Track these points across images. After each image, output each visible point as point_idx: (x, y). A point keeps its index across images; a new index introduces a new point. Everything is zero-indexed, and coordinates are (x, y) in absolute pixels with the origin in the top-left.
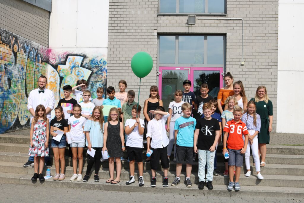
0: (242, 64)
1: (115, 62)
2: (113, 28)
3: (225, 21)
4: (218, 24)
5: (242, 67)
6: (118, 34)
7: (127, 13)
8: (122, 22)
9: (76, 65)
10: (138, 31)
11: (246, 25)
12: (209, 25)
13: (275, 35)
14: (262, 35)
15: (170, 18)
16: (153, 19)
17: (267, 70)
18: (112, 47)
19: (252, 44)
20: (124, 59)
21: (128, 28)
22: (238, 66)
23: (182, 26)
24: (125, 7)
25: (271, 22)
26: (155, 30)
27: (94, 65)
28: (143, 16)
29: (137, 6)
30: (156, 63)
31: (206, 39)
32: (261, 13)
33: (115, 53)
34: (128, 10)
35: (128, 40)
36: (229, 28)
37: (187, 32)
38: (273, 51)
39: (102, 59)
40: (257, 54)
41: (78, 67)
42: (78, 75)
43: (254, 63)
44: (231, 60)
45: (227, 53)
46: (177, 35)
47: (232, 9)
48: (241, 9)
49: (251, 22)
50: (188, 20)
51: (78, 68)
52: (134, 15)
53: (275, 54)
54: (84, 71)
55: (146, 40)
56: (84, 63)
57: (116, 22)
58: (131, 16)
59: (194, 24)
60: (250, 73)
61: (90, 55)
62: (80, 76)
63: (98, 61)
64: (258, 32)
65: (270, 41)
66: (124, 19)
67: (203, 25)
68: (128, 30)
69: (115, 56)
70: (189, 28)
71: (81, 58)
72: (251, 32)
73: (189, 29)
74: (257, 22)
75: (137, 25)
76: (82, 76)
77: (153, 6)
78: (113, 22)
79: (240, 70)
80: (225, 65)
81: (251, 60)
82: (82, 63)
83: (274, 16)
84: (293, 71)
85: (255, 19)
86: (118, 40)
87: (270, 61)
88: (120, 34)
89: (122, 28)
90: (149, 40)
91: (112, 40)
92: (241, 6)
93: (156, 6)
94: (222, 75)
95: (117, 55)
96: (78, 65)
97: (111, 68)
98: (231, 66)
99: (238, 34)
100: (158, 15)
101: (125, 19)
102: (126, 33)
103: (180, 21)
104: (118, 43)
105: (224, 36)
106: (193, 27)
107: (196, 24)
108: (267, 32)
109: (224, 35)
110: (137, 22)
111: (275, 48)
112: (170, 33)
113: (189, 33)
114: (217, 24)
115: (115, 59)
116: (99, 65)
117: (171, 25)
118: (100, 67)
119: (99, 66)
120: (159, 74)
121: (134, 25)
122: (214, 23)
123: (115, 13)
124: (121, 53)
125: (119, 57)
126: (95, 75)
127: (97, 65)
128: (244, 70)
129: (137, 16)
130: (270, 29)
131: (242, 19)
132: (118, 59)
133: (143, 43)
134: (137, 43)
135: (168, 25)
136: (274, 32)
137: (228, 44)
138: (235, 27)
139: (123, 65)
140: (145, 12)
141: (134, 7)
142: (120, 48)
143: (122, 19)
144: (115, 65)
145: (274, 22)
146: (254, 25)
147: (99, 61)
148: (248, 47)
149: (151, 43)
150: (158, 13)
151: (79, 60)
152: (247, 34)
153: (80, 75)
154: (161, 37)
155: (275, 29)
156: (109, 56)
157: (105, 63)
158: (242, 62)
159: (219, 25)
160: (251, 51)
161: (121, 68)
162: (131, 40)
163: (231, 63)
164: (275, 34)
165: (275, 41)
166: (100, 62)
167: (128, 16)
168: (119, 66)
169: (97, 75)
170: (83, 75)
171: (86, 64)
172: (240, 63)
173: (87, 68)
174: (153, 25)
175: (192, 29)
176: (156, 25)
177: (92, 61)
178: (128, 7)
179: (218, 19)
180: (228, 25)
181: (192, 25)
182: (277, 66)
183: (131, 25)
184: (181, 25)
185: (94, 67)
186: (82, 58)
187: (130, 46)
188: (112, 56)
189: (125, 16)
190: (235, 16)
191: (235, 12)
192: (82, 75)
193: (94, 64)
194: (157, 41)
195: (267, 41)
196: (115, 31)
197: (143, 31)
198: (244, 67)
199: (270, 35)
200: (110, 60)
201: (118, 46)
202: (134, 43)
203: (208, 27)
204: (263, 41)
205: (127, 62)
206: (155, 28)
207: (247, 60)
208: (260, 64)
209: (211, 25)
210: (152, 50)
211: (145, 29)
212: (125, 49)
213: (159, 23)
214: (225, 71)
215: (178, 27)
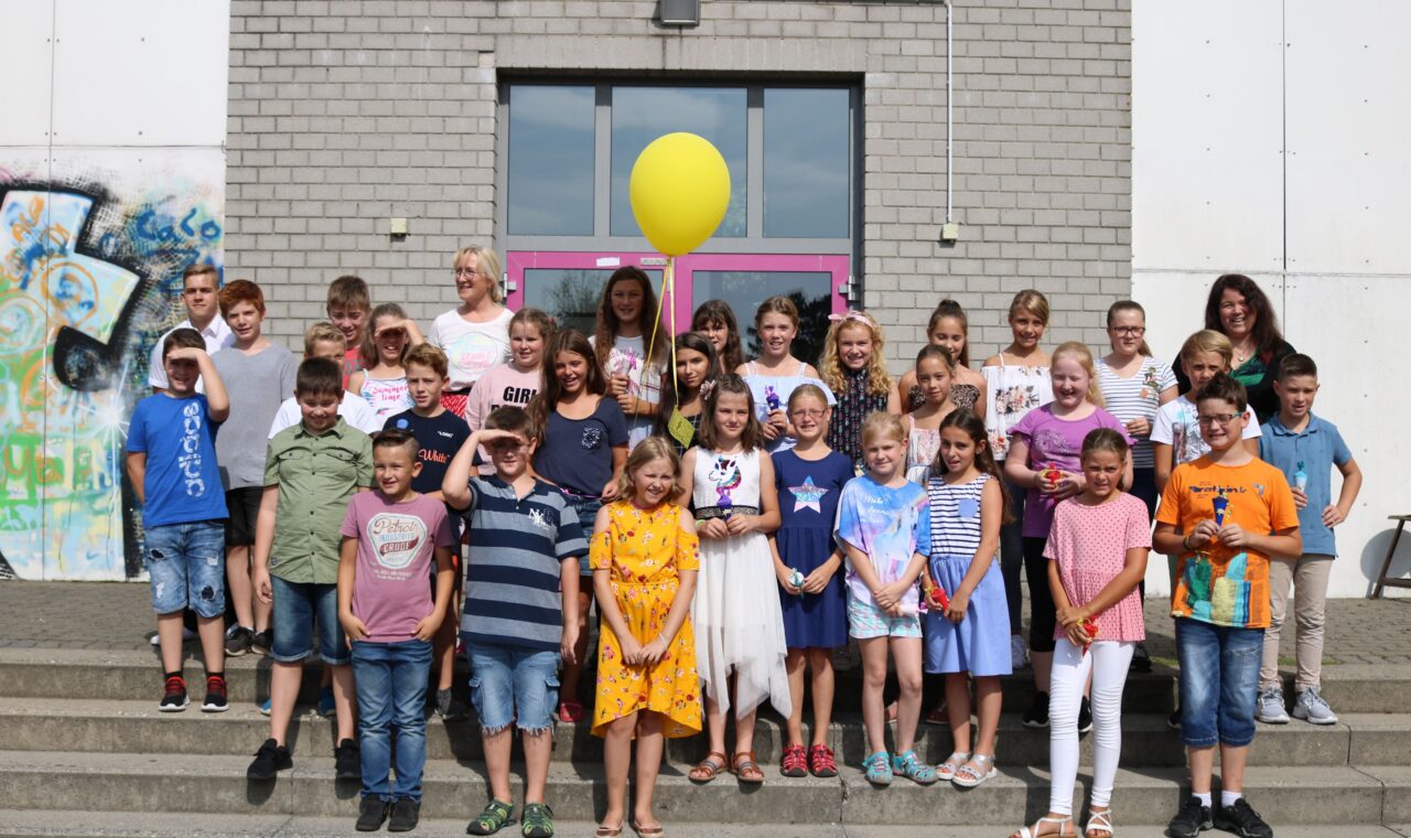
0: (946, 236)
1: (265, 226)
2: (253, 41)
3: (857, 12)
4: (820, 25)
5: (947, 251)
6: (284, 74)
8: (304, 9)
9: (53, 245)
10: (393, 57)
11: (967, 32)
12: (772, 29)
13: (1114, 85)
14: (1052, 83)
17: (1076, 268)
18: (251, 142)
19: (998, 132)
20: (315, 209)
21: (337, 41)
22: (925, 249)
23: (630, 36)
25: (1096, 14)
26: (484, 57)
27: (153, 245)
30: (490, 232)
31: (755, 101)
33: (266, 175)
35: (335, 107)
36: (878, 47)
37: (655, 64)
38: (1108, 169)
39: (194, 212)
40: (1023, 184)
41: (63, 251)
42: (64, 295)
43: (1008, 234)
44: (889, 215)
45: (869, 181)
46: (603, 81)
49: (992, 15)
50: (658, 3)
51: (62, 260)
53: (1115, 185)
54: (93, 274)
55: (436, 108)
56: (98, 230)
57: (272, 8)
59: (692, 26)
60: (990, 284)
61: (131, 187)
62: (70, 305)
63: (172, 219)
64: (1025, 66)
65: (1091, 118)
67: (740, 29)
68: (340, 53)
69: (264, 192)
70: (664, 43)
71: (77, 205)
72: (993, 66)
73: (664, 48)
74: (1025, 17)
75: (388, 25)
76: (83, 305)
79: (938, 267)
80: (859, 242)
81: (991, 217)
82: (84, 233)
84: (1210, 273)
86: (283, 108)
87: (1092, 218)
88: (294, 75)
89: (303, 41)
90: (453, 108)
91: (251, 108)
94: (845, 295)
95: (278, 187)
96: (62, 242)
97: (247, 259)
98: (889, 248)
99: (924, 81)
102: (328, 68)
104: (285, 125)
105: (854, 90)
106: (685, 40)
107: (702, 22)
108: (1075, 68)
109: (853, 82)
110: (387, 9)
111: (1114, 152)
112: (562, 70)
113: (664, 71)
114: (816, 27)
115: (265, 209)
116: (177, 240)
117: (571, 26)
118: (183, 252)
119: (181, 246)
120: (510, 292)
121: (371, 25)
122: (800, 20)
124: (300, 175)
125: (290, 201)
126: (156, 296)
127: (168, 244)
128: (959, 267)
130: (1091, 51)
131: (947, 2)
132: (282, 209)
133: (418, 125)
134: (385, 124)
135: (554, 26)
136: (1109, 68)
137: (871, 131)
138: (909, 39)
139: (314, 242)
142: (291, 149)
144: (265, 242)
145: (1109, 19)
146: (1008, 32)
147: (179, 221)
148: (975, 149)
149: (462, 125)
151: (67, 213)
152: (974, 81)
153: (71, 296)
154: (519, 93)
155: (1116, 52)
156: (237, 196)
157: (210, 232)
158: (946, 227)
159: (824, 30)
160: (991, 166)
161: (298, 260)
162: (352, 107)
163: (890, 232)
164: (1114, 80)
165: (1117, 119)
166: (184, 226)
168: (290, 250)
169: (168, 299)
170: (91, 298)
171: (107, 236)
172: (938, 229)
173: (113, 260)
175: (681, 53)
176: (488, 26)
177: (142, 219)
180: (873, 30)
181: (680, 26)
182: (1129, 245)
183: (354, 25)
184: (622, 28)
185: (150, 254)
186: (87, 203)
187: (350, 142)
188: (249, 192)
192: (85, 297)
193: (152, 237)
194: (496, 112)
195: (1075, 118)
196: (268, 58)
197: (419, 58)
198: (958, 250)
199: (1089, 85)
200: (240, 218)
201: (283, 142)
202: (368, 125)
203: (765, 40)
204: (1053, 117)
205: (333, 225)
206: (486, 43)
207: (974, 217)
208: (1041, 234)
209: (782, 29)
210: (469, 159)
211: (428, 46)
212: (318, 158)
213: (504, 15)
214: (860, 274)
215: (610, 39)
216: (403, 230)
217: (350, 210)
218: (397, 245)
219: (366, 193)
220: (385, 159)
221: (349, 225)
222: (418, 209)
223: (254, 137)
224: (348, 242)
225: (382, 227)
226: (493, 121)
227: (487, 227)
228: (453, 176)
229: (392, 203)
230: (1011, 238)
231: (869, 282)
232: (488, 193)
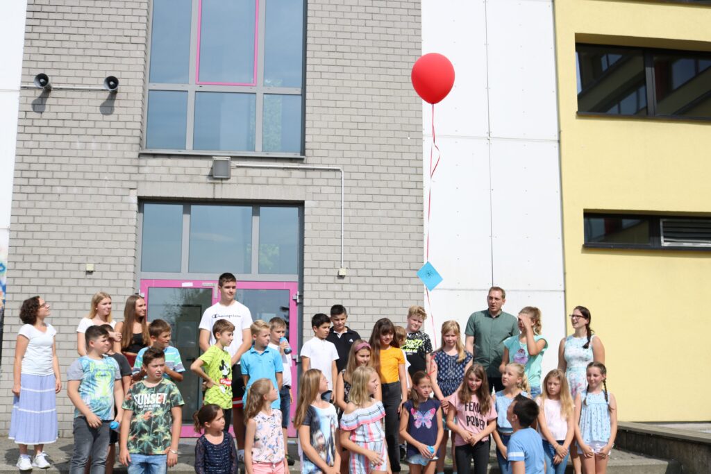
0: (340, 274)
1: (26, 266)
2: (25, 182)
3: (302, 174)
4: (285, 179)
5: (341, 281)
6: (39, 197)
7: (64, 145)
8: (49, 167)
10: (90, 191)
11: (350, 183)
12: (263, 181)
13: (415, 207)
14: (388, 206)
15: (169, 161)
16: (127, 162)
17: (399, 288)
18: (22, 227)
19: (364, 227)
20: (51, 259)
21: (64, 182)
22: (331, 280)
23: (199, 183)
24: (59, 131)
25: (407, 176)
26: (132, 190)
28: (104, 154)
29: (90, 131)
30: (132, 271)
31: (256, 213)
32: (384, 155)
33: (28, 243)
34: (66, 138)
35: (62, 213)
36: (311, 189)
37: (210, 196)
38: (414, 244)
40: (376, 250)
43: (368, 273)
44: (315, 264)
45: (306, 249)
46: (187, 202)
47: (316, 146)
48: (339, 146)
49: (362, 176)
50: (212, 168)
52: (79, 151)
55: (109, 214)
57: (34, 167)
58: (74, 153)
59: (227, 179)
60: (360, 295)
64: (376, 198)
65: (406, 221)
66: (54, 160)
67: (249, 181)
68: (65, 188)
69: (26, 251)
70: (214, 186)
72: (362, 198)
73: (214, 189)
74: (376, 177)
75: (88, 176)
77: (129, 133)
78: (25, 167)
79: (337, 287)
80: (301, 276)
81: (361, 265)
83: (414, 163)
84: (460, 290)
85: (370, 169)
86: (38, 212)
87: (406, 266)
88: (43, 197)
89: (48, 182)
90: (116, 214)
91: (22, 212)
92: (338, 139)
93: (137, 133)
95: (34, 249)
97: (18, 282)
98: (315, 279)
99: (331, 204)
100: (141, 155)
101: (58, 160)
102: (59, 195)
103: (193, 171)
104: (38, 220)
105: (300, 208)
106: (224, 185)
107: (231, 178)
108: (398, 199)
109: (300, 204)
110: (88, 168)
111: (416, 237)
112: (168, 197)
113: (214, 199)
114: (283, 180)
115: (27, 259)
117: (172, 178)
121: (80, 176)
122: (276, 177)
123: (31, 144)
124: (44, 243)
125: (39, 255)
128: (346, 288)
129: (89, 154)
130: (405, 192)
131: (341, 170)
132: (35, 259)
133: (101, 221)
135: (165, 178)
136: (413, 200)
137: (307, 226)
138: (324, 186)
139: (50, 274)
140: (109, 147)
141: (82, 131)
142: (41, 231)
143: (49, 160)
144: (26, 274)
145: (413, 178)
146: (369, 184)
148: (354, 235)
149: (121, 222)
150: (142, 149)
152: (353, 205)
154: (147, 207)
155: (416, 192)
156: (14, 252)
157: (1, 269)
158: (340, 270)
159: (287, 181)
160: (361, 242)
161: (42, 282)
162: (70, 213)
163: (315, 272)
164: (416, 205)
165: (417, 222)
167: (65, 153)
168: (38, 278)
172: (337, 271)
174: (126, 177)
175: (222, 190)
176: (135, 177)
178: (67, 131)
179: (284, 168)
180: (308, 182)
181: (222, 179)
183: (72, 175)
184: (195, 179)
187: (68, 228)
188: (20, 250)
189: (58, 153)
190: (325, 160)
191: (325, 153)
194: (137, 216)
195: (398, 221)
196: (31, 189)
197: (102, 191)
198: (346, 280)
199: (405, 207)
200: (15, 262)
201: (37, 228)
202: (77, 221)
203: (259, 186)
204: (389, 221)
205: (59, 267)
206: (133, 185)
207: (354, 265)
208: (383, 273)
209: (268, 181)
210: (123, 237)
211: (106, 186)
212: (54, 236)
213: (142, 172)
214: (302, 290)
215: (190, 184)
216: (92, 270)
217: (68, 259)
218: (89, 276)
219: (75, 252)
220: (85, 236)
221: (67, 267)
222: (99, 260)
223: (24, 225)
224: (66, 274)
225: (82, 268)
226: (135, 220)
227: (131, 268)
228: (116, 245)
229: (87, 257)
230: (370, 274)
231: (306, 295)
232: (132, 253)
